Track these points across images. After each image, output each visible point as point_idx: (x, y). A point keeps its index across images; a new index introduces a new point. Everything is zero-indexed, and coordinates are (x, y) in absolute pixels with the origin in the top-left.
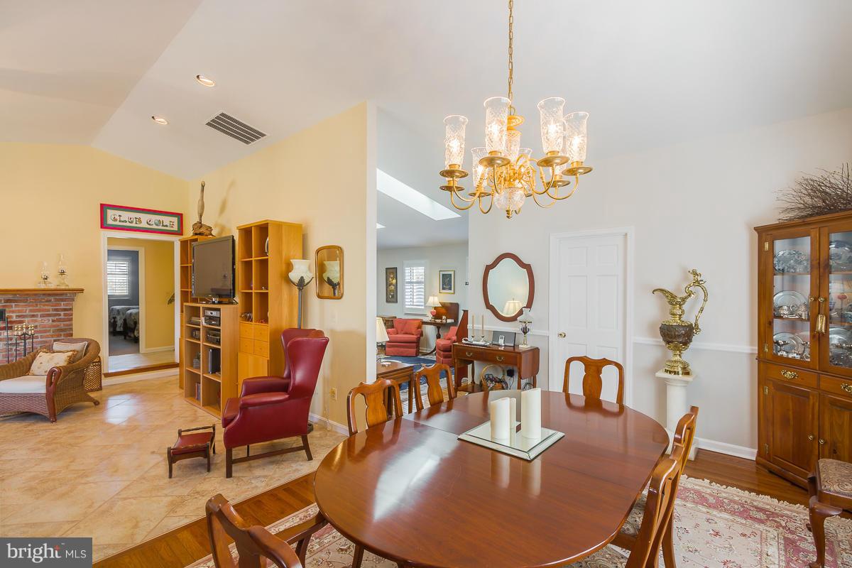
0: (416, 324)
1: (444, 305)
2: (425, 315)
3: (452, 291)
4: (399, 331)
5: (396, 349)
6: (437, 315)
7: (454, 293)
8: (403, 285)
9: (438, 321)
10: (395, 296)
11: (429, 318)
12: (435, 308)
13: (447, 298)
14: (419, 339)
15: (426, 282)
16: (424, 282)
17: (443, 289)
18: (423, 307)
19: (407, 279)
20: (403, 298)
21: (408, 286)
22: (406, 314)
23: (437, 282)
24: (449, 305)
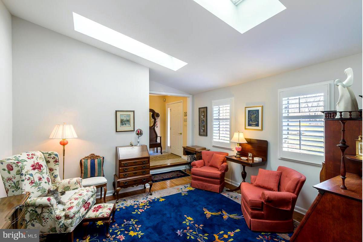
0: (222, 157)
1: (250, 142)
2: (230, 149)
3: (260, 128)
4: (206, 163)
5: (201, 182)
6: (243, 152)
7: (262, 129)
8: (212, 121)
9: (244, 158)
10: (205, 130)
11: (233, 153)
12: (240, 144)
13: (254, 134)
14: (223, 176)
15: (232, 119)
16: (230, 119)
17: (249, 125)
18: (228, 142)
19: (215, 116)
20: (212, 133)
21: (215, 123)
22: (214, 146)
23: (242, 119)
24: (256, 142)
